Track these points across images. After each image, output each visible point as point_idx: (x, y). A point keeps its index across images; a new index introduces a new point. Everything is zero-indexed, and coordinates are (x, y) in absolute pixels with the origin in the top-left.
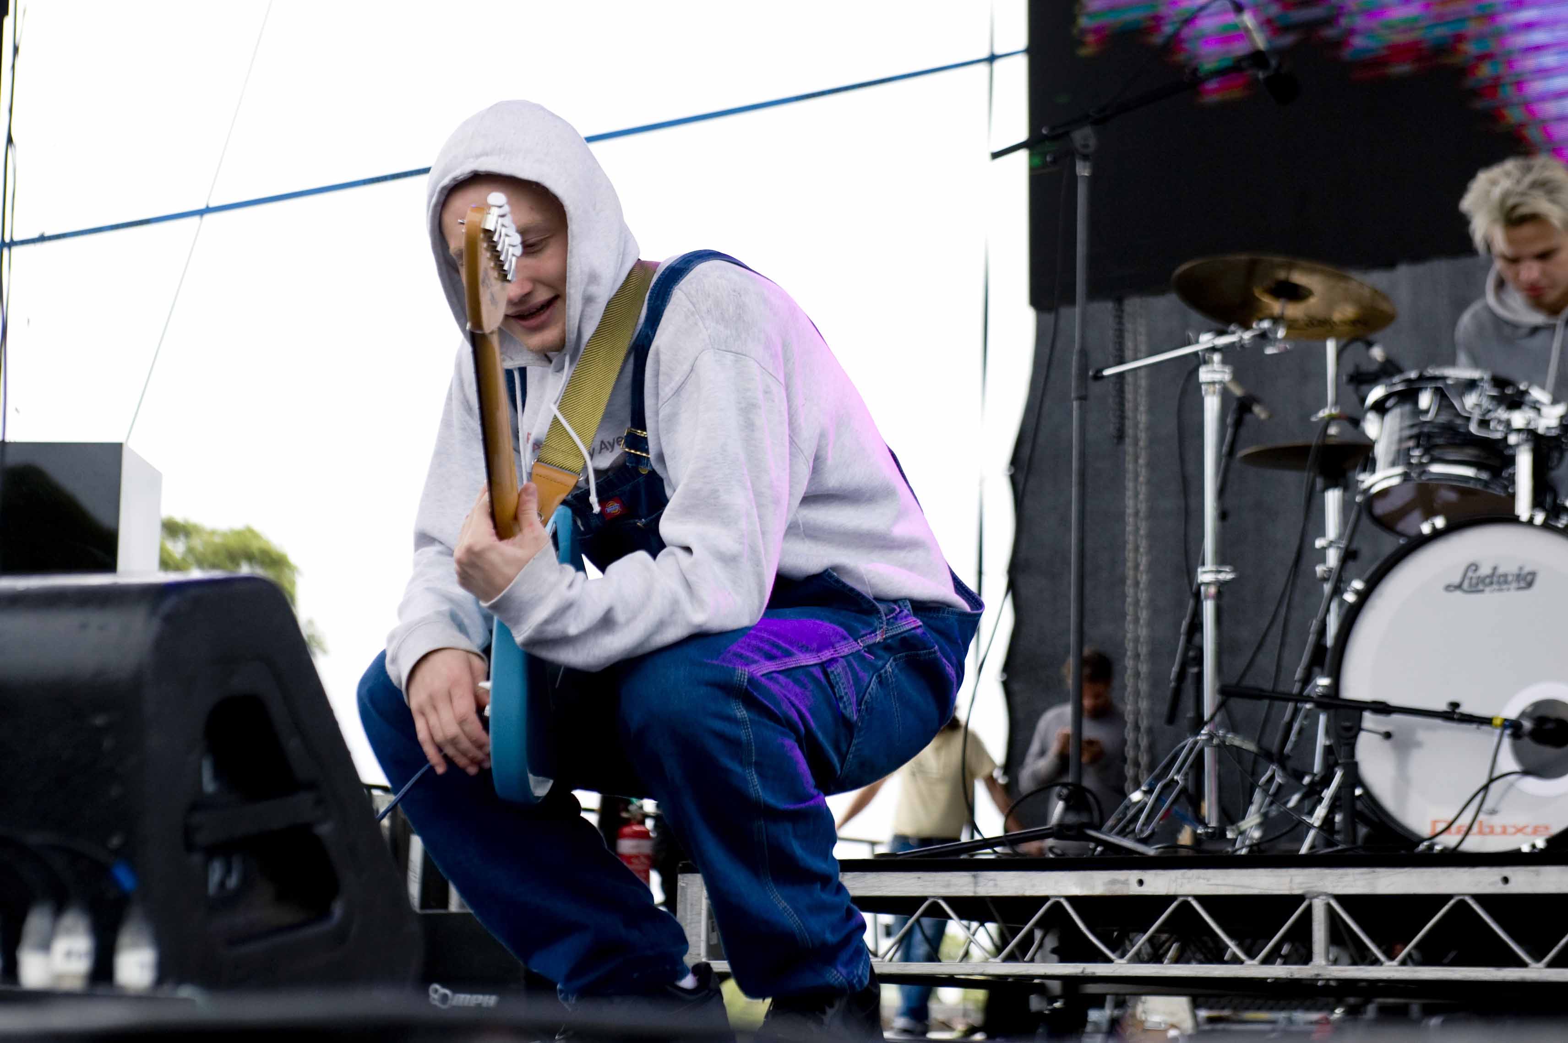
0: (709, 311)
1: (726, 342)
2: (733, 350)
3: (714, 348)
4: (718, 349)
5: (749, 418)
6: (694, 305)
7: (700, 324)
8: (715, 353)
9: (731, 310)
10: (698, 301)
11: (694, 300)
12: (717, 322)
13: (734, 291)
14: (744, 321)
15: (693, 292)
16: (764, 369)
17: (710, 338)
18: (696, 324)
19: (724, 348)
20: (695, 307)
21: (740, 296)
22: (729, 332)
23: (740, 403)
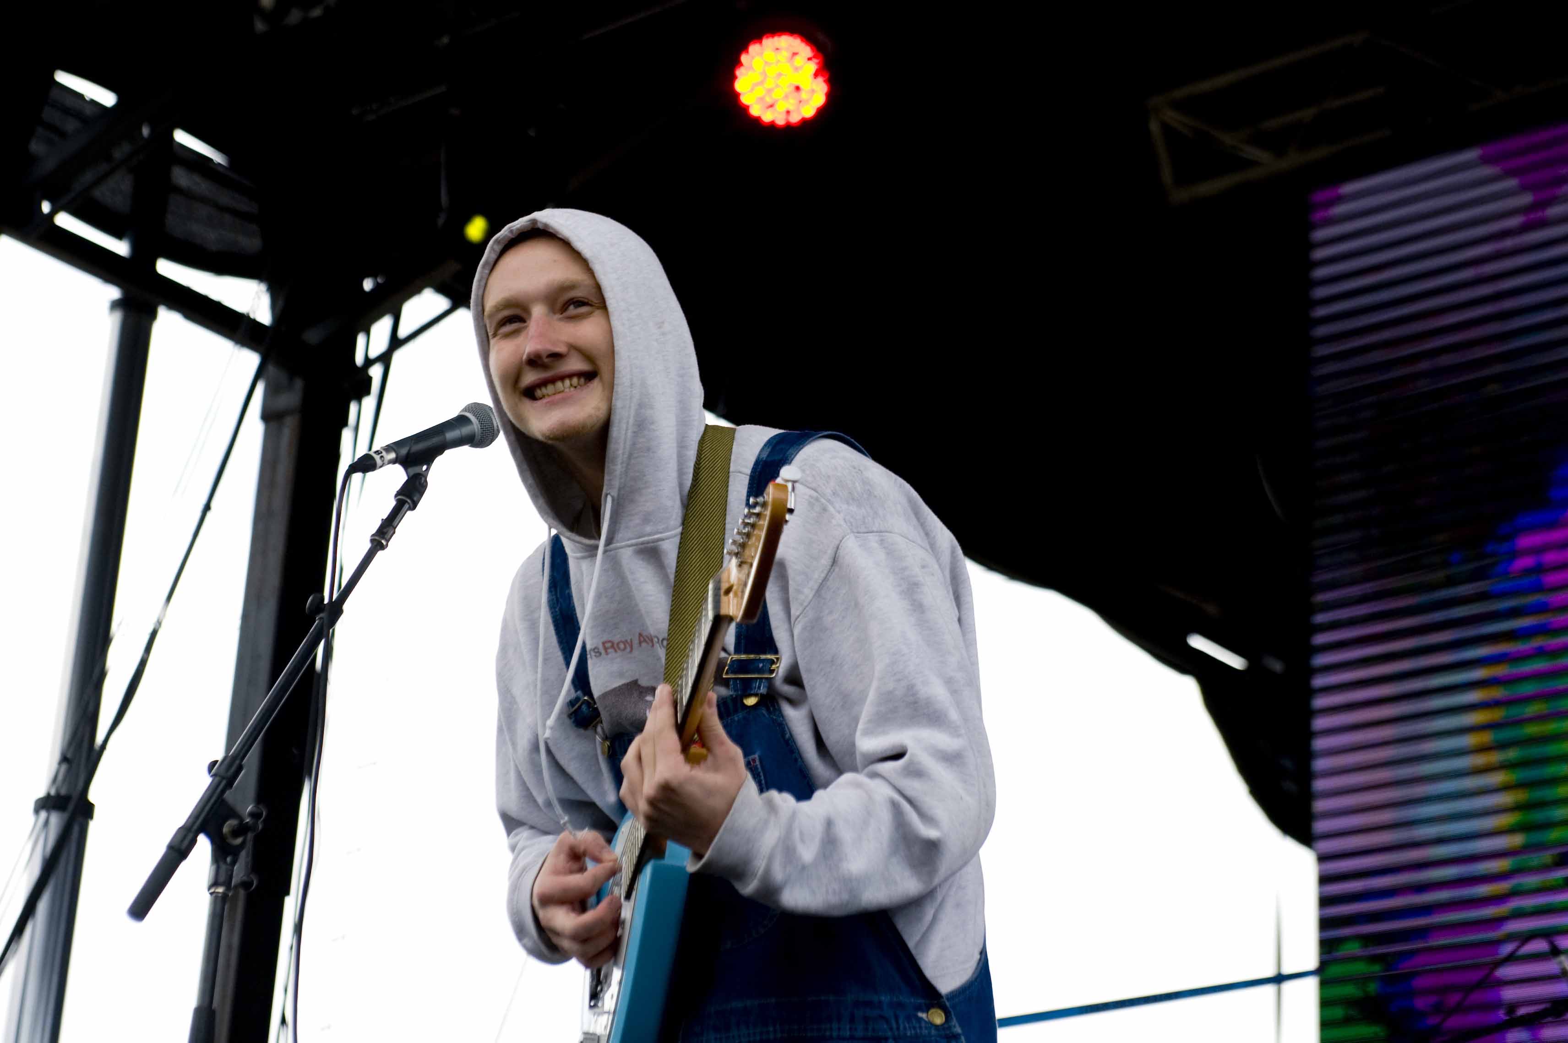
0: (834, 494)
1: (864, 523)
2: (875, 529)
3: (853, 532)
4: (858, 533)
5: (914, 600)
6: (815, 490)
7: (831, 508)
8: (856, 537)
9: (859, 488)
10: (819, 485)
11: (814, 485)
12: (848, 503)
13: (855, 468)
14: (875, 497)
15: (810, 479)
16: (913, 542)
17: (845, 522)
18: (825, 509)
19: (863, 529)
20: (817, 492)
21: (862, 472)
22: (863, 510)
23: (900, 585)
